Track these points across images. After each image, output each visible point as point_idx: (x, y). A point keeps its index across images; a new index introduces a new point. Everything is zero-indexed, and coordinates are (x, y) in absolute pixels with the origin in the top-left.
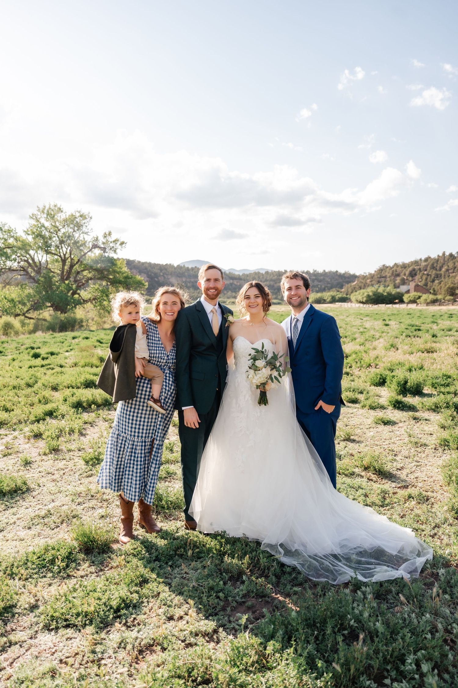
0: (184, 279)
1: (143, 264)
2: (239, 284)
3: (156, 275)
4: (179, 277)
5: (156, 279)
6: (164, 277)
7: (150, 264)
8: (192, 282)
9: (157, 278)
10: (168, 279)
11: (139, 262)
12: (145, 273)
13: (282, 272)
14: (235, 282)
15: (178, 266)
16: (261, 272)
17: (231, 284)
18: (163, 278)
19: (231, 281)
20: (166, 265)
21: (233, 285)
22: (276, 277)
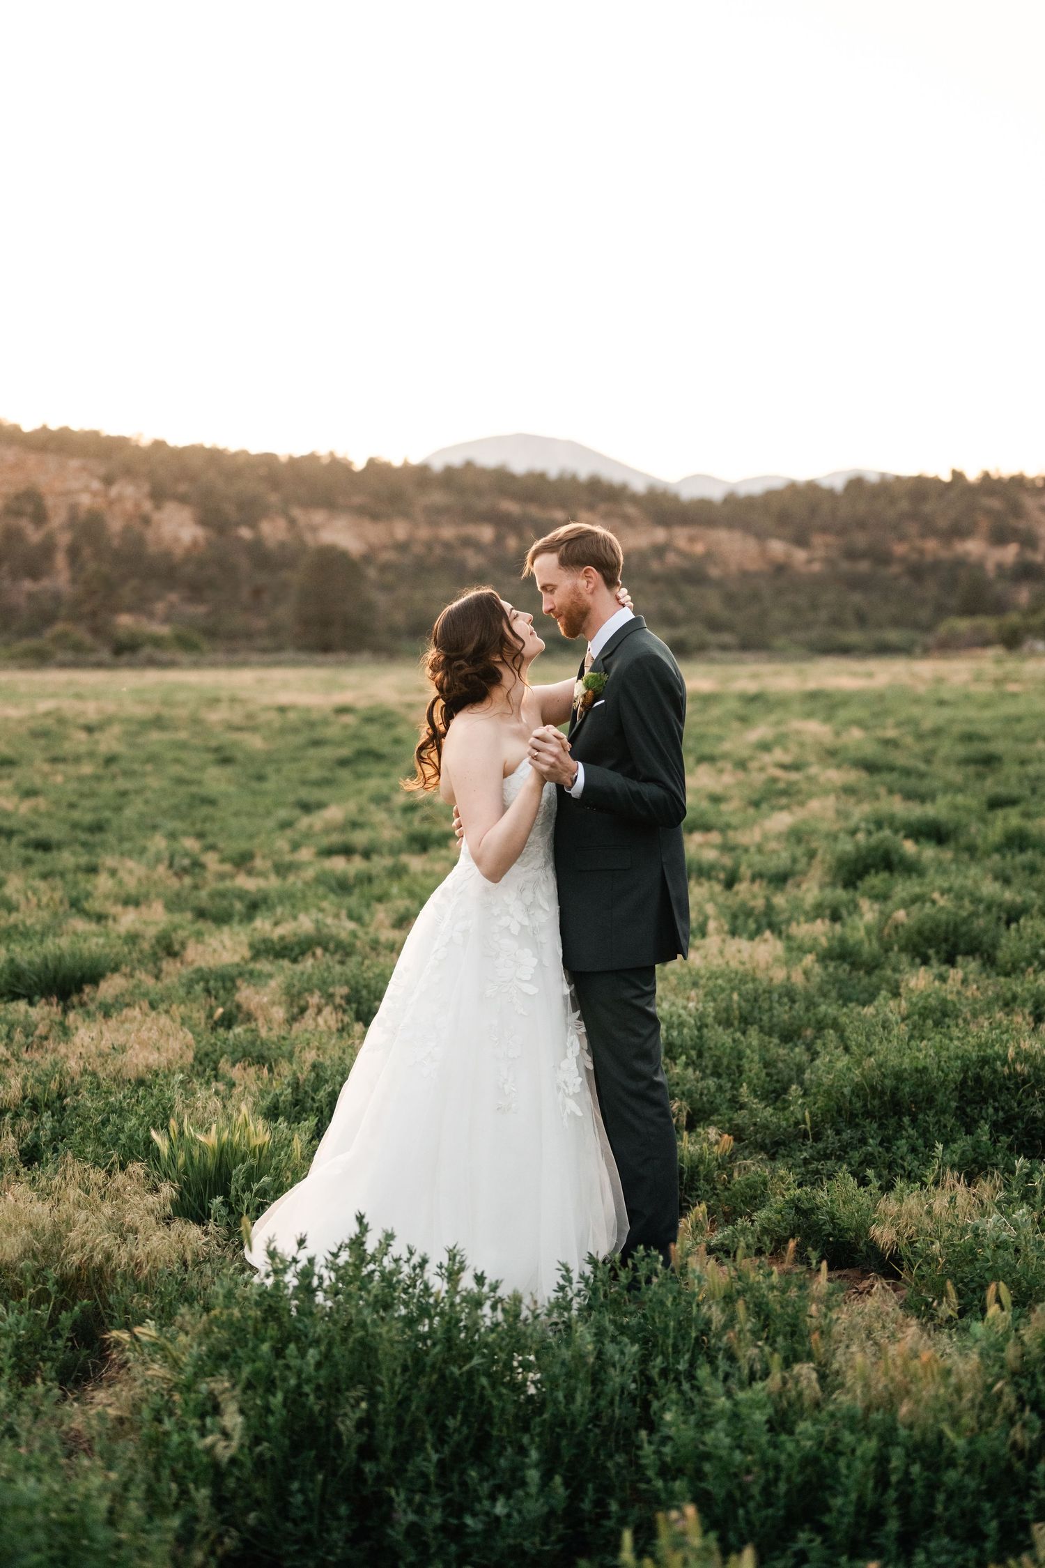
0: (401, 531)
1: (180, 455)
2: (699, 548)
3: (251, 511)
4: (375, 517)
5: (245, 533)
6: (292, 522)
7: (214, 457)
8: (447, 546)
9: (253, 525)
10: (314, 529)
11: (159, 445)
12: (183, 499)
13: (936, 481)
14: (681, 537)
15: (372, 463)
16: (826, 484)
17: (659, 551)
18: (282, 523)
19: (660, 535)
20: (313, 458)
21: (671, 558)
22: (904, 505)
